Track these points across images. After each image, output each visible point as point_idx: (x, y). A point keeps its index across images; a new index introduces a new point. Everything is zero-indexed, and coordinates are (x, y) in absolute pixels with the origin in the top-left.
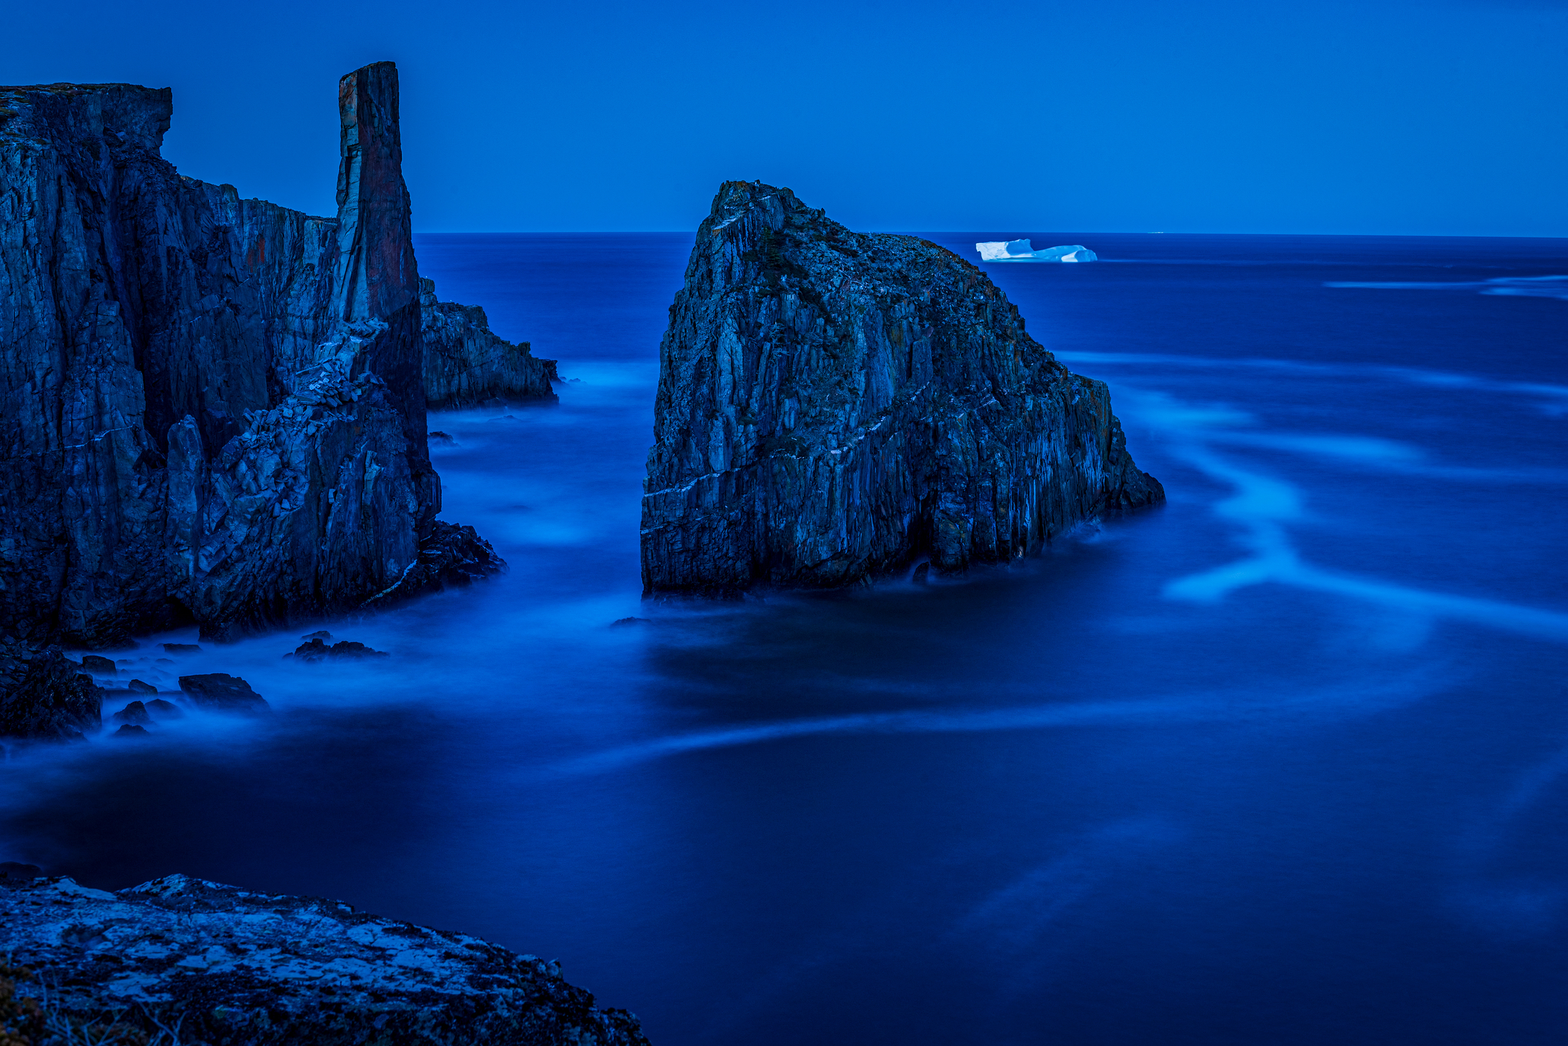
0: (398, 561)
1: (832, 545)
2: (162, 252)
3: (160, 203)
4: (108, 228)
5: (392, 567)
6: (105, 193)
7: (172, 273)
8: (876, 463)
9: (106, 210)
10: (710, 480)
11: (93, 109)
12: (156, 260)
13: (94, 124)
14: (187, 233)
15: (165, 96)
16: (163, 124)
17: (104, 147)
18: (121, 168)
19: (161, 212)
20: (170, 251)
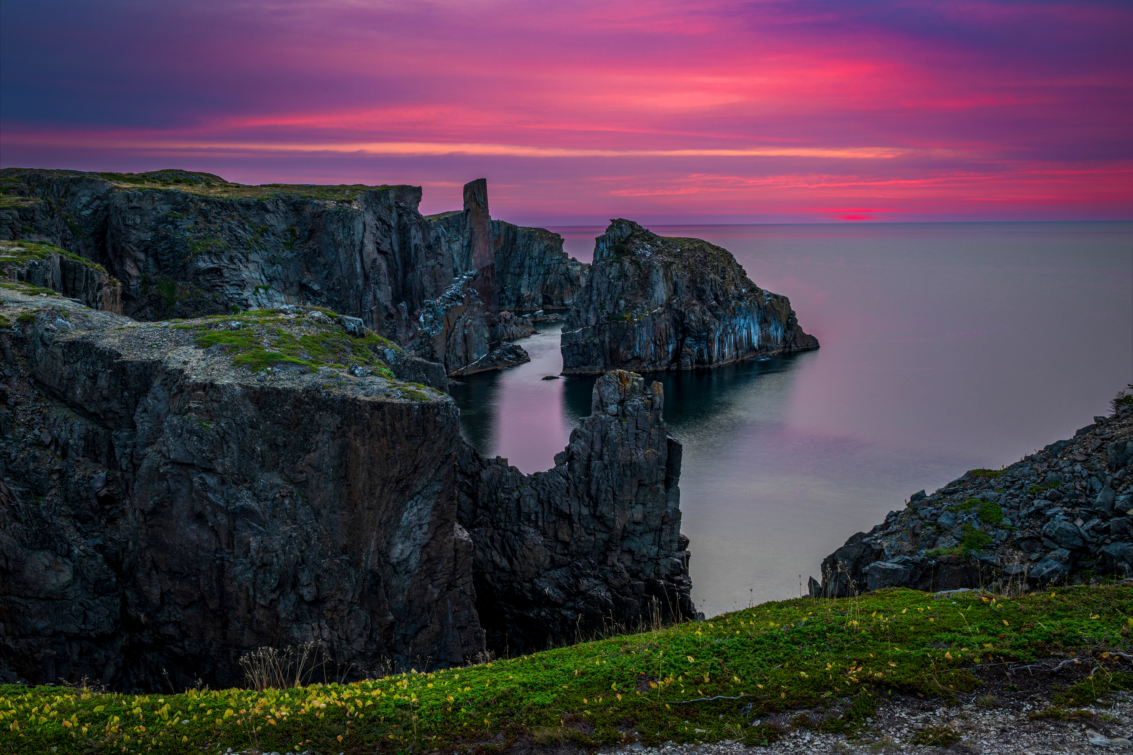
0: (478, 354)
1: (633, 354)
2: (412, 245)
3: (413, 228)
4: (394, 237)
5: (475, 356)
6: (393, 225)
7: (416, 253)
8: (654, 324)
9: (393, 231)
10: (588, 329)
11: (392, 195)
12: (410, 248)
13: (391, 201)
14: (424, 239)
15: (419, 190)
16: (418, 199)
17: (394, 208)
18: (400, 216)
19: (413, 232)
20: (416, 245)
